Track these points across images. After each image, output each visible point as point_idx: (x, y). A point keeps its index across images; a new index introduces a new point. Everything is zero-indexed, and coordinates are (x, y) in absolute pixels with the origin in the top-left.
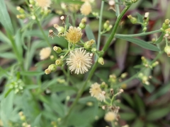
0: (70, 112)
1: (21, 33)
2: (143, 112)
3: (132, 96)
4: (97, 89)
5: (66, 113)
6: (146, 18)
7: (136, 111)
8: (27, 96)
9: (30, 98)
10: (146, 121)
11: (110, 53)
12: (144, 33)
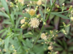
0: (34, 46)
1: (13, 13)
2: (66, 48)
3: (61, 41)
4: (44, 35)
5: (32, 47)
6: (63, 6)
7: (63, 47)
8: (16, 40)
9: (18, 41)
10: (67, 51)
11: (52, 23)
12: (62, 12)
